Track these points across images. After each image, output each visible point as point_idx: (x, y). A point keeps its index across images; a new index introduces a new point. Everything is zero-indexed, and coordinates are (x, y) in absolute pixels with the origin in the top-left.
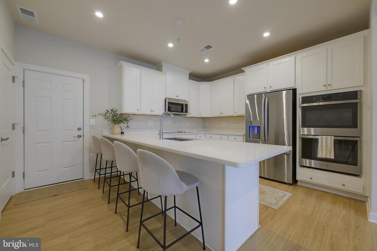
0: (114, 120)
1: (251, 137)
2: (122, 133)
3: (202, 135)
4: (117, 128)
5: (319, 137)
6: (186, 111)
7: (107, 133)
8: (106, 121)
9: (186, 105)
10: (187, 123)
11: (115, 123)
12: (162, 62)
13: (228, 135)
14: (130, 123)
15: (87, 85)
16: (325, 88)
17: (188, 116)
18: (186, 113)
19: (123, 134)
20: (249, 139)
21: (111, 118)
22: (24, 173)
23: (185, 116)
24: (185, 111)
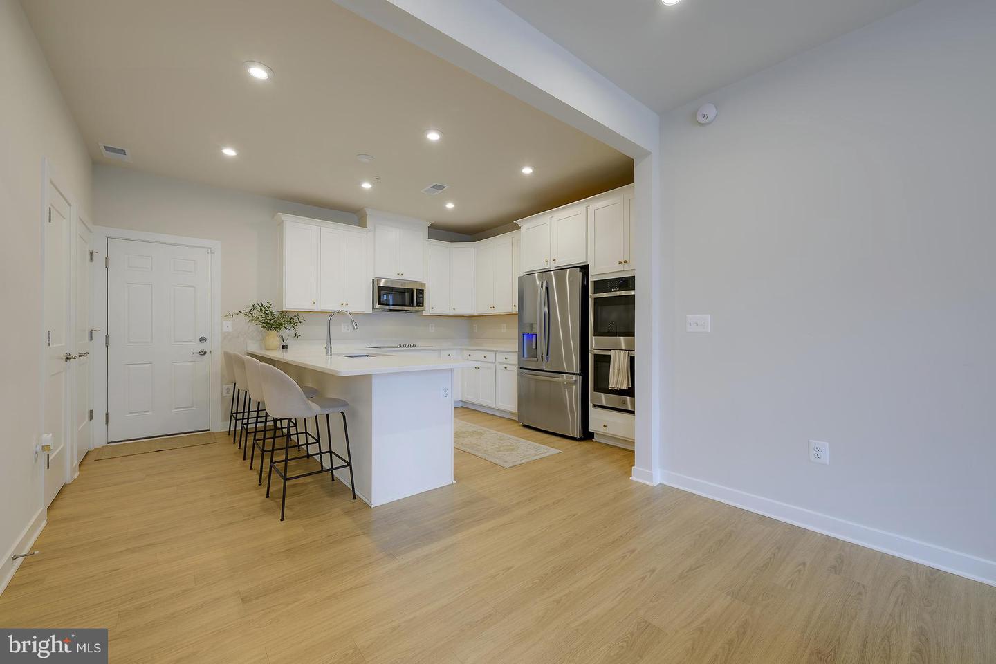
0: (266, 323)
1: (525, 356)
2: (284, 347)
3: (453, 353)
4: (274, 338)
5: (611, 353)
6: (421, 303)
7: (254, 348)
8: (253, 324)
9: (421, 293)
10: (430, 328)
11: (270, 329)
12: (365, 208)
13: (496, 352)
14: (300, 329)
15: (217, 258)
16: (620, 267)
17: (425, 313)
18: (419, 308)
19: (287, 348)
20: (523, 358)
21: (261, 319)
22: (107, 414)
23: (419, 314)
24: (417, 303)
